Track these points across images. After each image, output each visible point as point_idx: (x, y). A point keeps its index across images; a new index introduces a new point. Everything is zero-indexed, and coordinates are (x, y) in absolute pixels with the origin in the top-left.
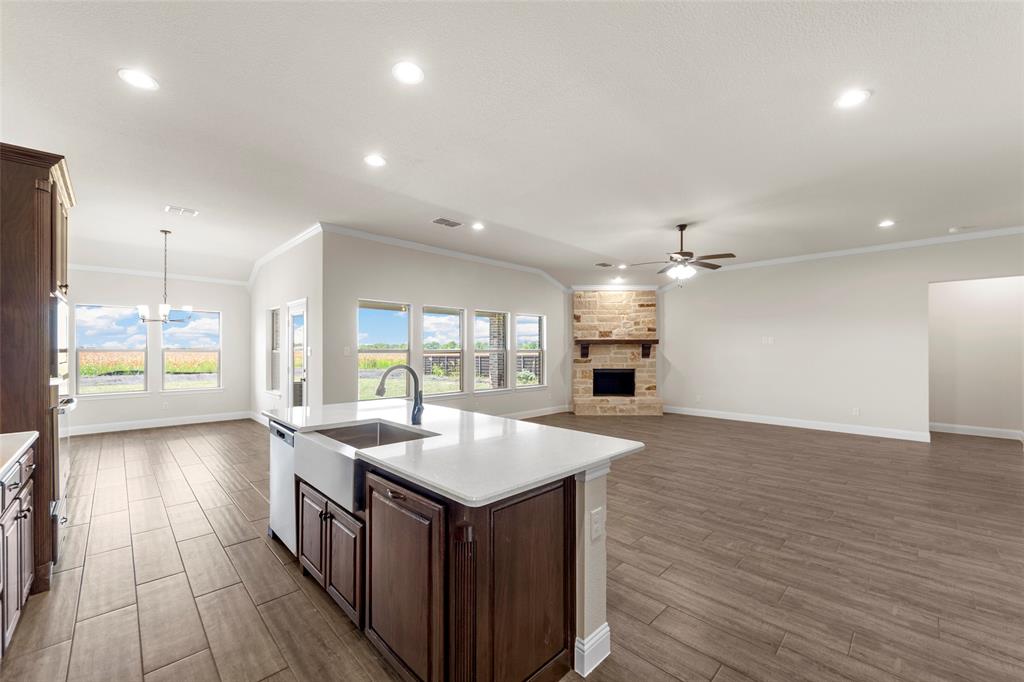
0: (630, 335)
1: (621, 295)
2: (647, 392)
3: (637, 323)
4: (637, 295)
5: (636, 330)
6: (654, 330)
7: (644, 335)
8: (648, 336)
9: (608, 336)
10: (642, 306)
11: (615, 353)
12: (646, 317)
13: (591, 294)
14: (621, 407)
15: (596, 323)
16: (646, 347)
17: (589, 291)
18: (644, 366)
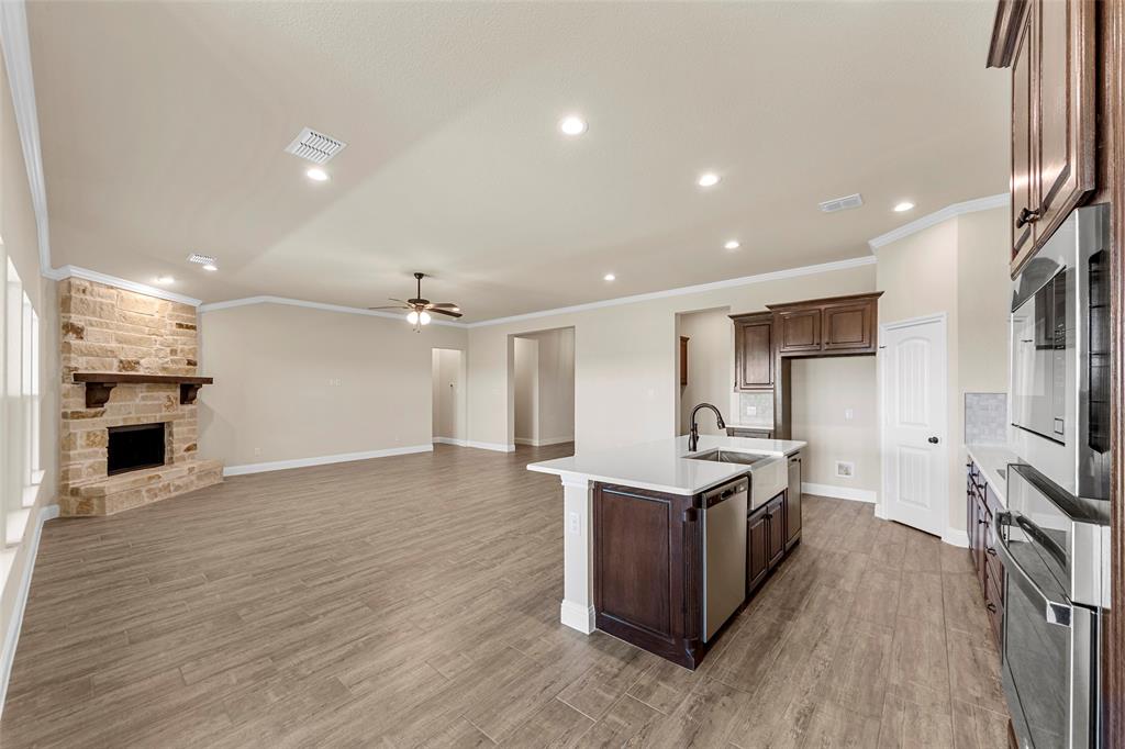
0: (165, 369)
1: (152, 304)
2: (186, 454)
3: (174, 352)
4: (174, 309)
5: (172, 361)
6: (195, 364)
7: (181, 370)
8: (187, 371)
9: (133, 369)
10: (180, 326)
11: (143, 398)
12: (183, 341)
13: (103, 291)
14: (177, 483)
15: (114, 345)
16: (188, 390)
17: (99, 284)
18: (183, 417)
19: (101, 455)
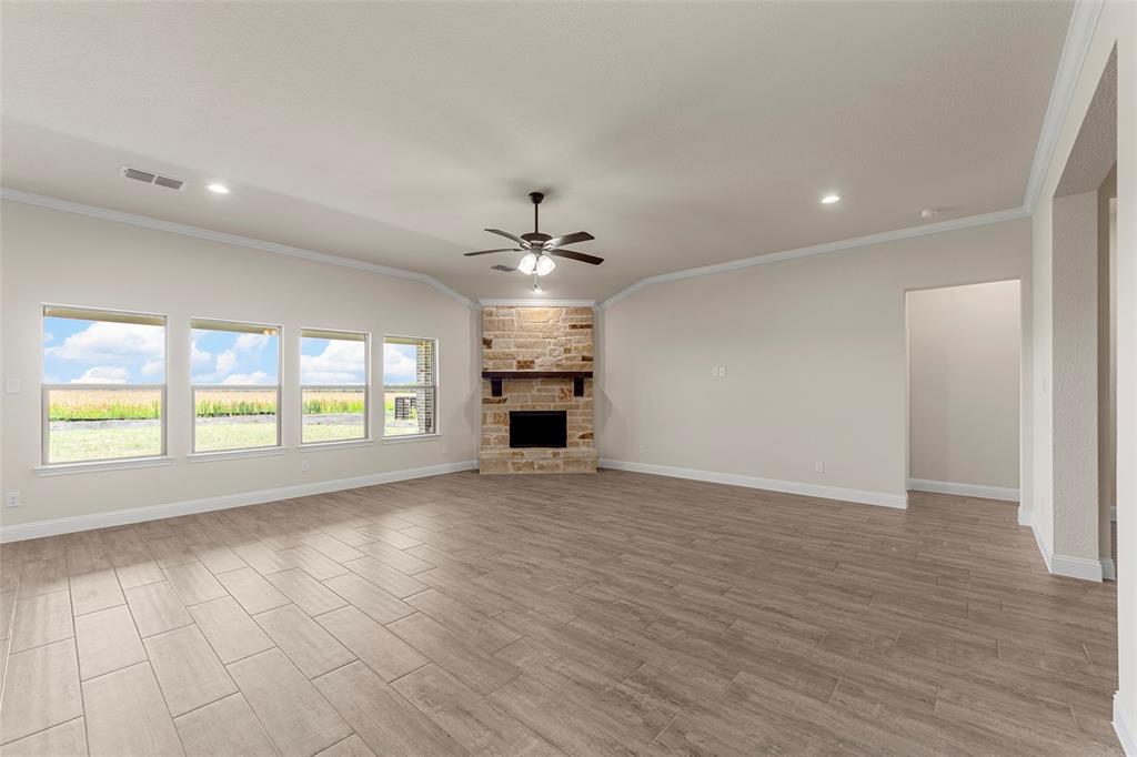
0: (558, 366)
1: (545, 312)
2: (581, 441)
3: (567, 351)
4: (567, 313)
5: (567, 359)
6: (591, 359)
7: (576, 365)
8: (582, 366)
9: (529, 367)
10: (574, 327)
11: (539, 390)
12: (579, 341)
13: (506, 311)
15: (513, 350)
16: (579, 381)
17: (503, 307)
18: (578, 407)
19: (504, 431)
